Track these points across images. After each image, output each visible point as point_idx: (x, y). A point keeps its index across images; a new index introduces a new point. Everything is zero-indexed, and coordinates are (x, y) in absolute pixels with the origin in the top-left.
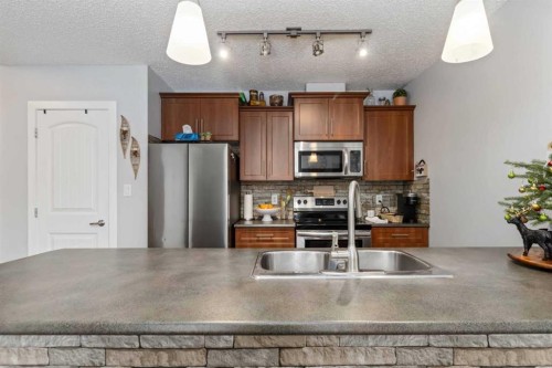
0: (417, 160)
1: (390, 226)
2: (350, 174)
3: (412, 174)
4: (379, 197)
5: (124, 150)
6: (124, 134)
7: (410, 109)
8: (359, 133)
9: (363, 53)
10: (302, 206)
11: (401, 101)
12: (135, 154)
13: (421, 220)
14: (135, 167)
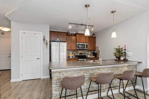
0: (96, 46)
1: (93, 58)
2: (86, 49)
3: (95, 49)
4: (90, 53)
5: (44, 43)
6: (44, 39)
7: (95, 38)
8: (87, 41)
9: (92, 29)
10: (77, 55)
11: (94, 36)
12: (47, 44)
13: (97, 57)
14: (47, 46)
